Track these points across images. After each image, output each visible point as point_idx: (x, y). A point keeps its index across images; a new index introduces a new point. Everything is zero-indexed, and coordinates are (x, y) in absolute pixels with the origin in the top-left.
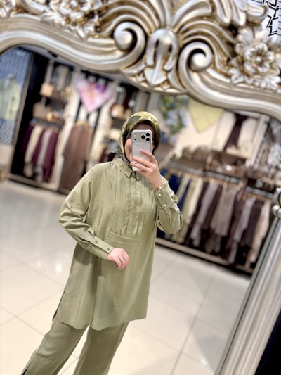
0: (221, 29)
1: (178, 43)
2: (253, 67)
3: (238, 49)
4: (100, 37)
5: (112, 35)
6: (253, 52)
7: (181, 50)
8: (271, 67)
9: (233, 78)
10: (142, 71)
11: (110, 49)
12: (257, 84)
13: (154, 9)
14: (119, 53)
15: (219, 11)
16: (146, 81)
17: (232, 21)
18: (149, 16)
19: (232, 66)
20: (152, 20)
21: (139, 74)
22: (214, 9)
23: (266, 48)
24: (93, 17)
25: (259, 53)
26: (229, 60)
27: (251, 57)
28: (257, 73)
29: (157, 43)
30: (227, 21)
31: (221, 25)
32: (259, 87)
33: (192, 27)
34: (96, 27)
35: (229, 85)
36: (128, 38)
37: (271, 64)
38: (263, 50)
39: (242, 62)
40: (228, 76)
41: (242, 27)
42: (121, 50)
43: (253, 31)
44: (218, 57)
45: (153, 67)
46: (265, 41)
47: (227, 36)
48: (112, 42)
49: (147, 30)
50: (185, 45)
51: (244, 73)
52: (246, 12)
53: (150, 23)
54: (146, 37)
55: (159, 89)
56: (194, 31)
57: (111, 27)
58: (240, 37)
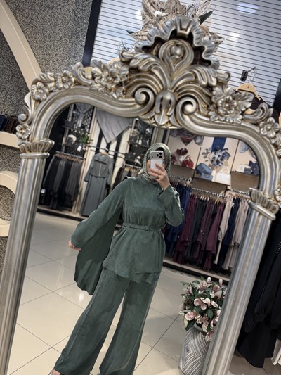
0: (201, 88)
1: (175, 98)
2: (224, 111)
3: (213, 100)
4: (126, 97)
5: (133, 96)
6: (223, 101)
7: (177, 102)
8: (235, 110)
9: (211, 117)
10: (153, 117)
11: (132, 104)
12: (227, 120)
13: (159, 79)
14: (138, 106)
15: (199, 78)
16: (155, 123)
17: (208, 84)
18: (156, 83)
19: (210, 110)
20: (158, 85)
21: (151, 119)
22: (196, 77)
23: (231, 98)
24: (122, 86)
25: (227, 101)
26: (208, 106)
27: (222, 104)
28: (227, 114)
29: (162, 99)
30: (204, 83)
31: (201, 86)
32: (229, 122)
33: (183, 88)
34: (123, 92)
35: (209, 122)
36: (144, 97)
37: (235, 108)
38: (229, 99)
39: (217, 108)
40: (208, 116)
41: (215, 86)
42: (139, 104)
43: (223, 88)
44: (201, 105)
45: (160, 114)
46: (230, 93)
47: (206, 92)
48: (134, 100)
49: (155, 91)
50: (179, 100)
51: (218, 114)
52: (216, 78)
53: (157, 87)
54: (155, 96)
55: (164, 127)
56: (185, 90)
57: (133, 91)
58: (214, 93)
